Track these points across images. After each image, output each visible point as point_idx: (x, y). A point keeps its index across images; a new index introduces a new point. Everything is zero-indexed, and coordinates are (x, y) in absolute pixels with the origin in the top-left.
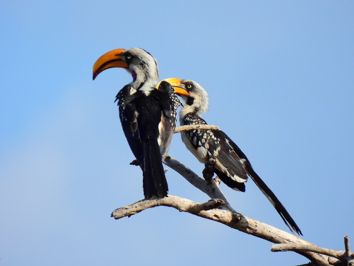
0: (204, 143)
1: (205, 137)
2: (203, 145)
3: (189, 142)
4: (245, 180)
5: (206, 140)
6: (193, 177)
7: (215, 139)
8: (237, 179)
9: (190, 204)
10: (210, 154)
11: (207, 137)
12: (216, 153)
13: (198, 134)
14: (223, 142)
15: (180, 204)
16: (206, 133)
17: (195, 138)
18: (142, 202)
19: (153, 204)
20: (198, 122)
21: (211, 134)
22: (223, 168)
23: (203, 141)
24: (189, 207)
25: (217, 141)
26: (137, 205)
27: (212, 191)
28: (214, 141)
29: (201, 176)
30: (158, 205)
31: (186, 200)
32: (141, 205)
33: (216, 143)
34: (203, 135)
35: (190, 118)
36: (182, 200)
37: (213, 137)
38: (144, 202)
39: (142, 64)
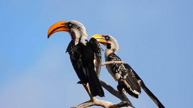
0: (119, 71)
1: (120, 68)
2: (118, 72)
3: (110, 69)
4: (140, 93)
5: (120, 69)
6: (112, 90)
7: (125, 69)
8: (135, 92)
9: (111, 104)
10: (122, 77)
11: (121, 68)
12: (125, 77)
13: (116, 66)
14: (129, 71)
15: (105, 105)
16: (121, 65)
17: (115, 68)
18: (84, 104)
19: (90, 104)
20: (117, 59)
21: (123, 66)
22: (128, 86)
23: (119, 70)
24: (110, 106)
25: (126, 70)
26: (81, 105)
27: (122, 97)
28: (124, 70)
29: (116, 89)
30: (93, 105)
31: (108, 102)
32: (83, 105)
33: (125, 72)
34: (119, 67)
35: (112, 56)
36: (106, 102)
37: (124, 68)
38: (85, 104)
39: (78, 28)
